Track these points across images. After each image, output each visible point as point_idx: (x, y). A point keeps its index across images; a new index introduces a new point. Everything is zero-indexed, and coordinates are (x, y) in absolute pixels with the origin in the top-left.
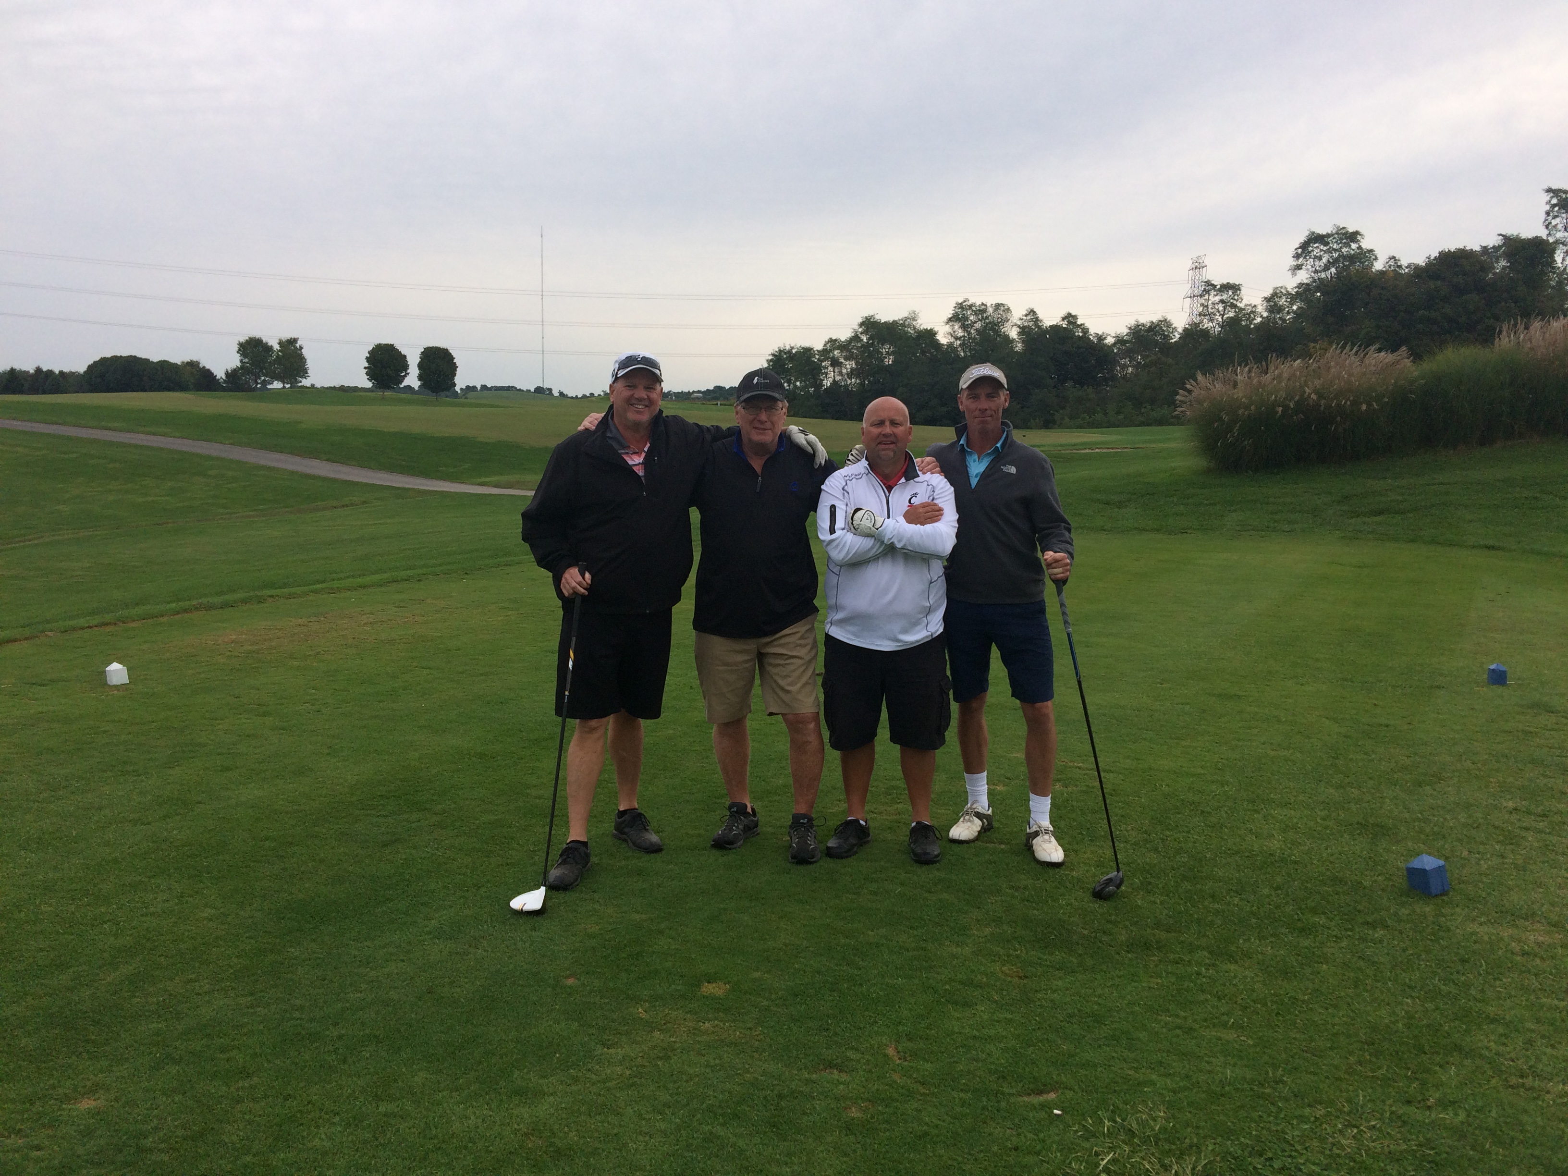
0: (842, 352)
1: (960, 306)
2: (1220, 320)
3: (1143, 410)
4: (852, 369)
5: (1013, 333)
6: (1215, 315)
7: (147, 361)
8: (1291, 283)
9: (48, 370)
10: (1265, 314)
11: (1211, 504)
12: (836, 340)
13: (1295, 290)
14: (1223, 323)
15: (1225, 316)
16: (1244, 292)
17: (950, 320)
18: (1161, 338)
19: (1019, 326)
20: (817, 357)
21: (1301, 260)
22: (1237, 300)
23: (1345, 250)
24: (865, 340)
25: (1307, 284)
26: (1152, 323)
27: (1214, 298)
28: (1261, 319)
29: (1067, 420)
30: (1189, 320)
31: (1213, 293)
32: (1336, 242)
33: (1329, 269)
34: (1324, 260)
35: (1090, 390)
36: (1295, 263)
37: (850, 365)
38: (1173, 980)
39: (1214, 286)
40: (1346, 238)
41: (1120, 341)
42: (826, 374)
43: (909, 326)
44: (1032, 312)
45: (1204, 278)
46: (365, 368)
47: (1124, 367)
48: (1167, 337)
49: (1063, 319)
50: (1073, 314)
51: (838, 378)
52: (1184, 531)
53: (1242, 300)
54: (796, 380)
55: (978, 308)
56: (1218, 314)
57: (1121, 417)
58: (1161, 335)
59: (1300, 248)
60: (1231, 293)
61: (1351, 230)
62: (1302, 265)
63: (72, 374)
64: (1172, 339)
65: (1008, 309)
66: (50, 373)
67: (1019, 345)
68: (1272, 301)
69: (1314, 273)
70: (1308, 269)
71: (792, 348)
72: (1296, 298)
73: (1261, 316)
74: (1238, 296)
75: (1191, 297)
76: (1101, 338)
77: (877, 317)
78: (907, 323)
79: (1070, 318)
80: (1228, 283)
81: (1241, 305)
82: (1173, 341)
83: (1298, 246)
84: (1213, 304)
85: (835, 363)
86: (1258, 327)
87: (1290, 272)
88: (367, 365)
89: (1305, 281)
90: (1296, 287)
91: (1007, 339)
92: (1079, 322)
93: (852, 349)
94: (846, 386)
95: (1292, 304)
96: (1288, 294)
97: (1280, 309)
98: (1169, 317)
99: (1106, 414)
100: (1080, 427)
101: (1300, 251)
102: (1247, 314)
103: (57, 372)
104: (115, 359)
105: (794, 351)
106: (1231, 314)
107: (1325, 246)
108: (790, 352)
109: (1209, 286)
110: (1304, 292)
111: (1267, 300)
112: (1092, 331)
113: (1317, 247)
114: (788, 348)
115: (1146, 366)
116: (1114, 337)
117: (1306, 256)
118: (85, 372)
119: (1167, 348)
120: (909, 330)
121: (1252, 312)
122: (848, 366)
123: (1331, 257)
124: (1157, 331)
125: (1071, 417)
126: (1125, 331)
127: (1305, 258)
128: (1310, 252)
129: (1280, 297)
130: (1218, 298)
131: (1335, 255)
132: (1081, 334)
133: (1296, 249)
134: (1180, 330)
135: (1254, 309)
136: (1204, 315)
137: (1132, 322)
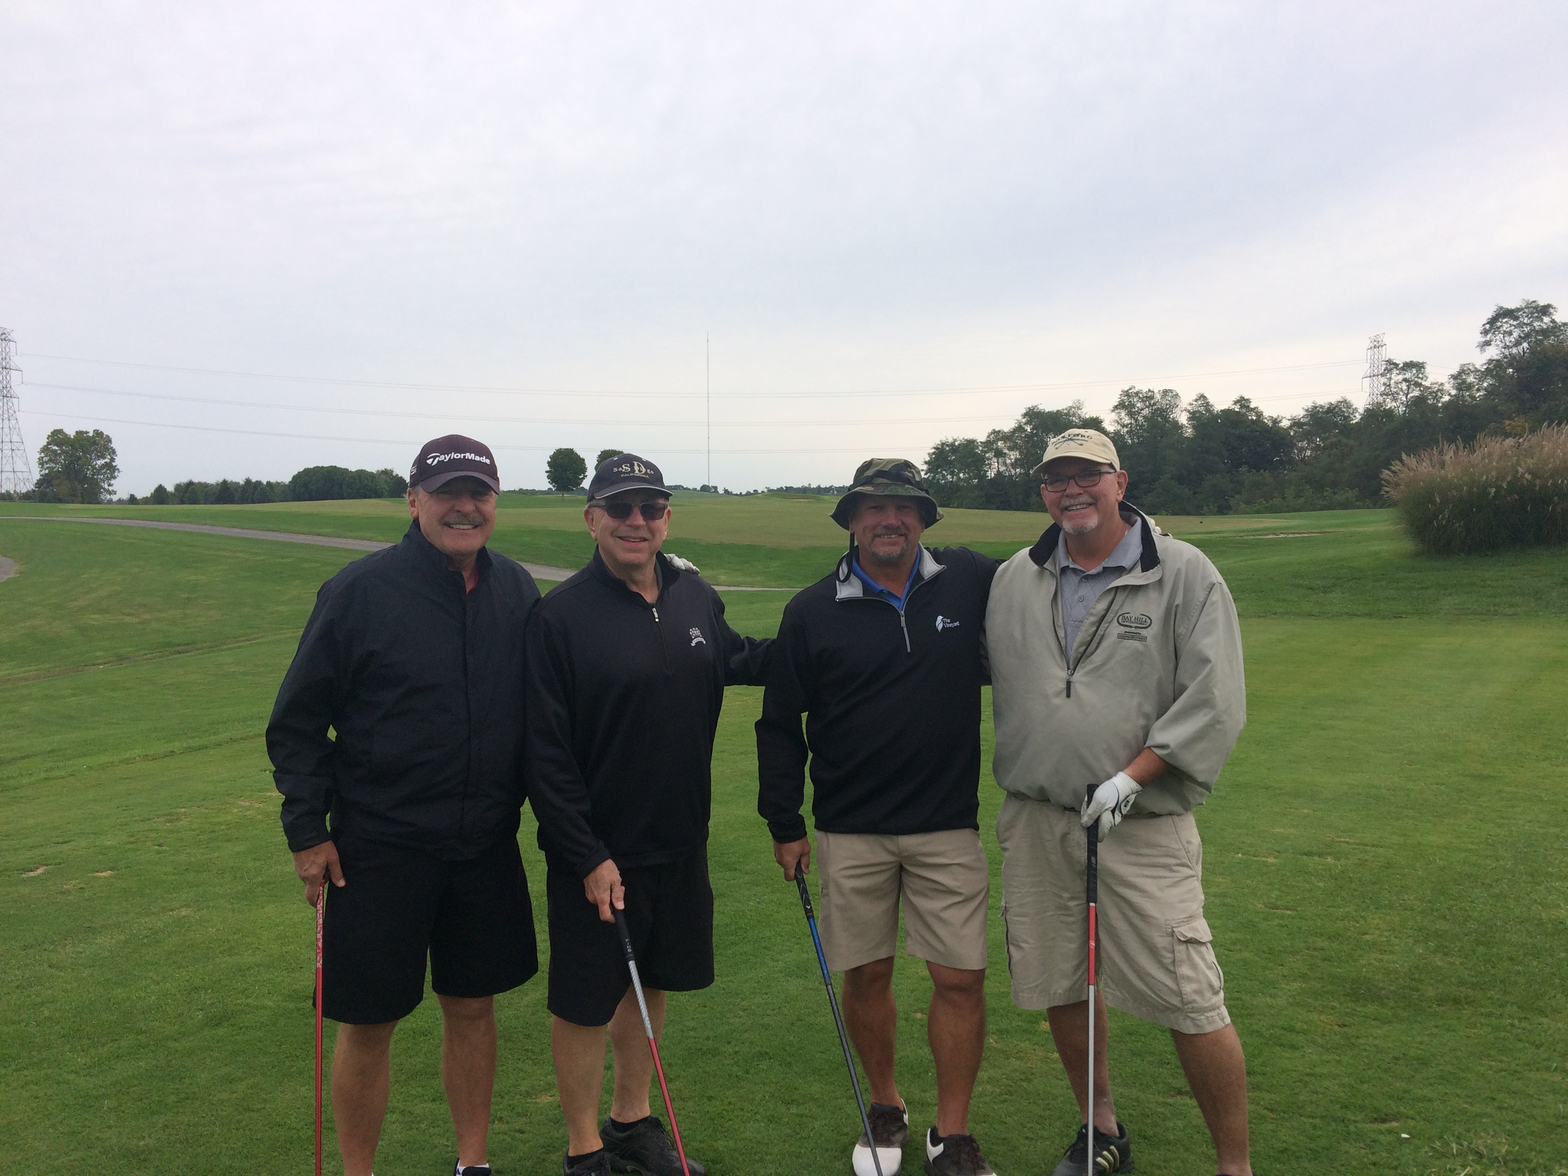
0: (1005, 442)
1: (1127, 393)
2: (1404, 399)
3: (1325, 494)
4: (1016, 460)
5: (1183, 419)
6: (1398, 394)
7: (346, 471)
8: (1480, 360)
9: (257, 481)
10: (1453, 392)
11: (1423, 588)
12: (999, 431)
13: (1485, 367)
14: (1408, 402)
15: (1410, 395)
16: (1428, 370)
17: (1116, 407)
18: (1340, 420)
19: (1189, 411)
20: (981, 448)
21: (1489, 335)
22: (1422, 379)
23: (1536, 324)
24: (1029, 430)
25: (1498, 361)
26: (1331, 404)
27: (1396, 377)
28: (1449, 397)
29: (1243, 505)
30: (1370, 400)
31: (1395, 371)
32: (1527, 316)
33: (1521, 344)
34: (1515, 335)
35: (1267, 474)
36: (1483, 340)
37: (1014, 455)
38: (1490, 1030)
39: (1396, 365)
40: (1538, 312)
41: (1296, 423)
42: (990, 465)
43: (1074, 415)
44: (1202, 397)
45: (1384, 356)
46: (547, 472)
47: (1302, 449)
48: (1347, 418)
49: (1236, 403)
50: (1246, 398)
51: (1002, 469)
52: (1398, 616)
53: (1427, 378)
54: (959, 472)
55: (1145, 395)
56: (1402, 394)
57: (1301, 500)
58: (1341, 416)
59: (1488, 323)
60: (1414, 372)
61: (1542, 304)
62: (1491, 341)
63: (278, 484)
64: (1353, 420)
65: (1177, 395)
66: (259, 483)
67: (1189, 431)
68: (1459, 378)
69: (1505, 348)
70: (1497, 345)
71: (955, 440)
72: (1487, 375)
73: (1449, 395)
74: (1422, 374)
75: (1370, 376)
76: (1275, 421)
77: (1041, 407)
78: (1071, 412)
79: (1243, 402)
80: (1411, 361)
81: (1427, 383)
82: (1354, 422)
83: (1485, 322)
84: (1396, 383)
85: (999, 454)
86: (1447, 405)
87: (1478, 349)
88: (548, 469)
89: (1496, 357)
90: (1485, 364)
91: (1176, 426)
92: (1252, 406)
93: (1016, 439)
94: (1011, 476)
95: (1483, 381)
96: (1477, 370)
97: (1470, 387)
98: (1349, 398)
99: (1284, 498)
100: (1258, 512)
101: (1488, 326)
102: (1434, 392)
103: (265, 483)
104: (318, 470)
105: (957, 444)
106: (1416, 393)
107: (1514, 320)
108: (952, 444)
109: (1391, 365)
110: (1495, 368)
111: (1454, 377)
112: (1266, 414)
113: (1506, 322)
114: (950, 440)
115: (1324, 448)
116: (1289, 420)
117: (1495, 331)
118: (290, 482)
119: (1347, 429)
120: (1074, 419)
121: (1439, 390)
122: (1012, 457)
123: (1523, 331)
124: (1337, 413)
125: (1248, 502)
126: (1302, 413)
127: (1494, 333)
128: (1498, 328)
129: (1468, 374)
130: (1400, 377)
131: (1526, 329)
132: (1254, 418)
133: (1484, 325)
134: (1361, 411)
135: (1441, 388)
136: (1387, 395)
137: (1309, 405)
